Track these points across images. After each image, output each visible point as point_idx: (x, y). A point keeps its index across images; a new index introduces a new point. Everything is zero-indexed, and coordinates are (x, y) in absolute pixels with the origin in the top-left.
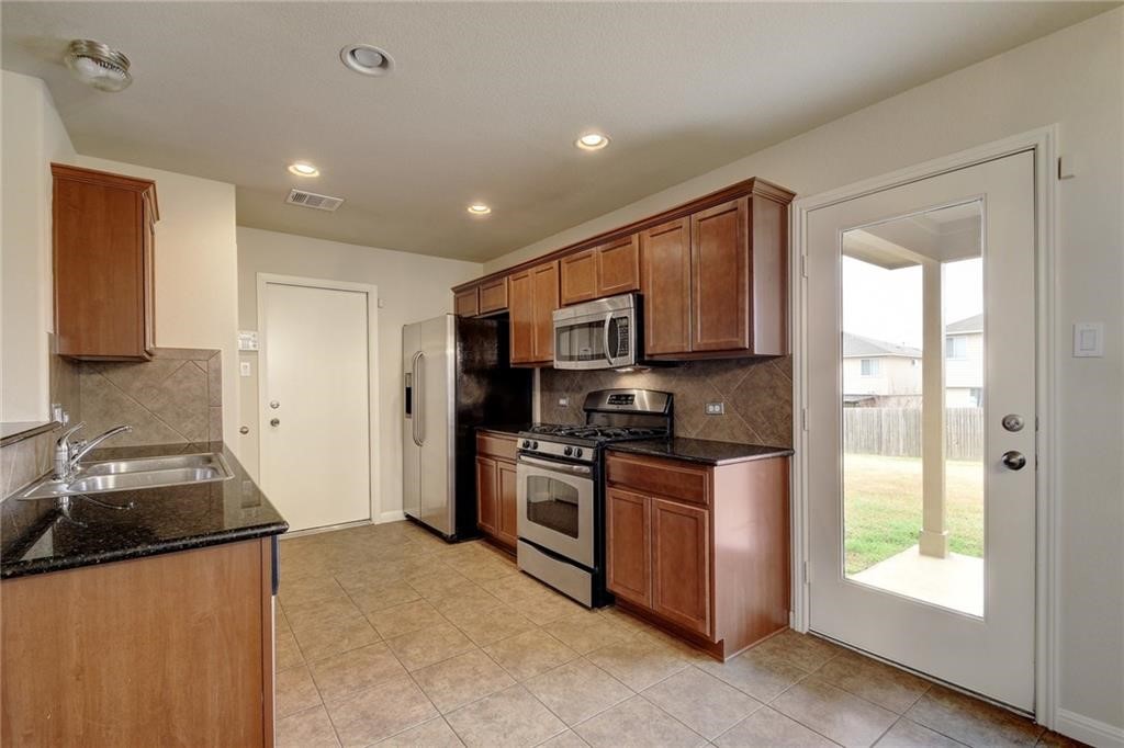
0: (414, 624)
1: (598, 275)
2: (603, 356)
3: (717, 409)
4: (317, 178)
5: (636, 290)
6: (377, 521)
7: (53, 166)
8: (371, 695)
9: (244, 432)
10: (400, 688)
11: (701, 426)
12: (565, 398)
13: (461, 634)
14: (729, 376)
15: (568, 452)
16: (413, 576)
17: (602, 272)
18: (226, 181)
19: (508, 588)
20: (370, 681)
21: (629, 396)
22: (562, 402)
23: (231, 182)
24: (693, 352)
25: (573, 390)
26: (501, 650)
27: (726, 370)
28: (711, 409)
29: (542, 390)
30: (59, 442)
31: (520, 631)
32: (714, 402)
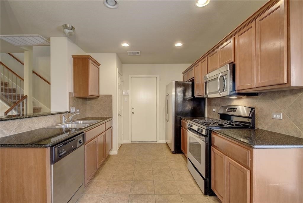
0: (143, 178)
1: (219, 59)
2: (217, 92)
3: (278, 116)
4: (129, 46)
5: (233, 62)
6: (158, 143)
7: (72, 56)
8: (116, 198)
9: (120, 115)
10: (124, 199)
11: (270, 124)
12: (214, 109)
13: (153, 187)
14: (285, 99)
15: (199, 129)
16: (155, 162)
17: (220, 58)
18: (114, 53)
19: (180, 175)
20: (119, 193)
21: (235, 108)
22: (214, 110)
23: (115, 53)
24: (257, 87)
25: (217, 106)
26: (160, 199)
27: (284, 96)
28: (275, 116)
29: (208, 105)
30: (63, 116)
31: (172, 193)
32: (277, 113)
